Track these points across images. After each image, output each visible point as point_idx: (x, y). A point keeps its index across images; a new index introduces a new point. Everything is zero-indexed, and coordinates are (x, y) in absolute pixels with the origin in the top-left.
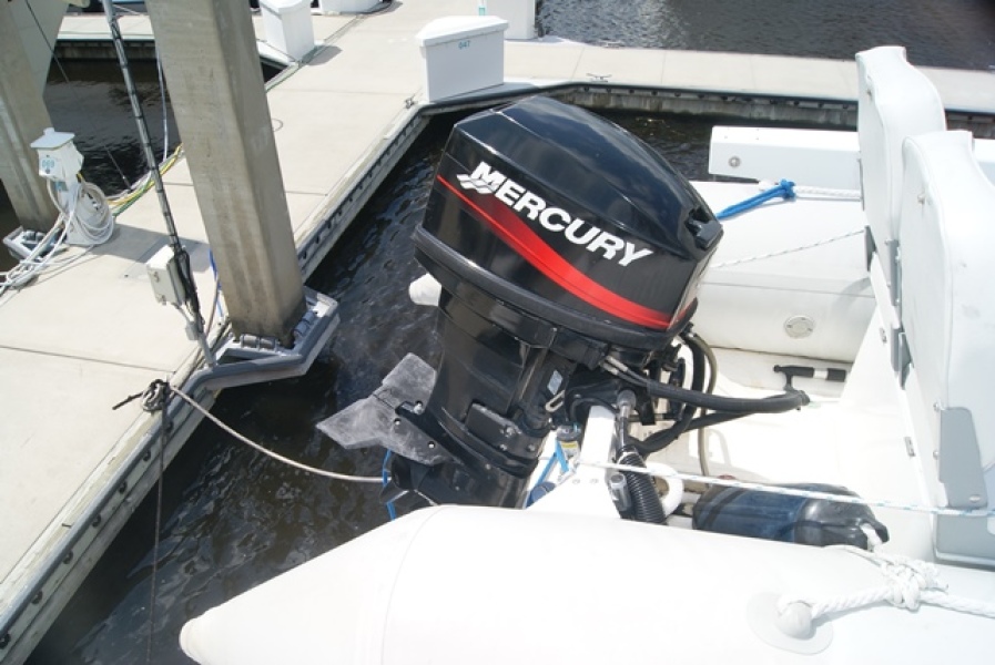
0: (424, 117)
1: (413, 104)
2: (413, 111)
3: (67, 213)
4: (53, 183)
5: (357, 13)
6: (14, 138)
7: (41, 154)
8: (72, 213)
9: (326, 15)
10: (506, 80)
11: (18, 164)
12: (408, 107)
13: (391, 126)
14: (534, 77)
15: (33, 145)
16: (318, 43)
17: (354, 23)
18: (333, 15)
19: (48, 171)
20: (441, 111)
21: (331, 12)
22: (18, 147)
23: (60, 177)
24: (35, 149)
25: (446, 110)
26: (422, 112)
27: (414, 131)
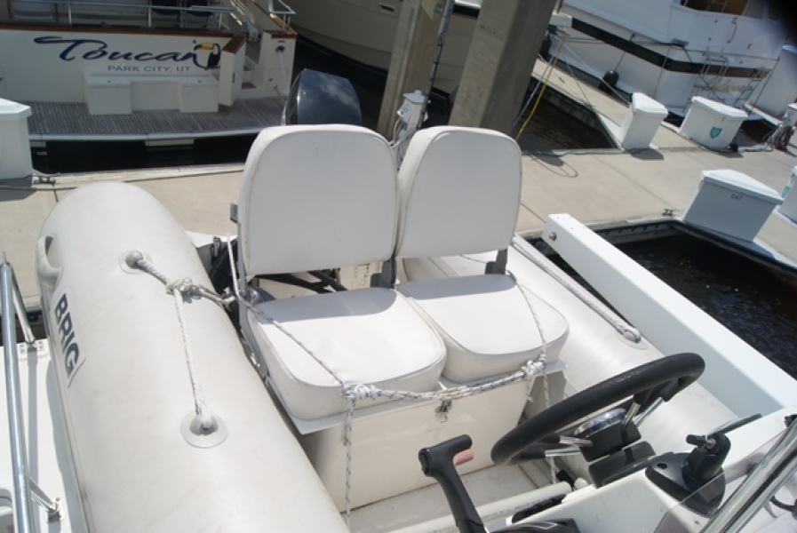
0: (672, 228)
1: (670, 215)
2: (667, 218)
3: (396, 141)
4: (401, 121)
5: (702, 145)
6: (400, 86)
7: (406, 102)
8: (398, 143)
9: (679, 135)
10: (756, 241)
11: (393, 101)
12: (664, 214)
13: (640, 217)
14: (781, 253)
15: (405, 95)
16: (652, 146)
17: (692, 150)
18: (684, 137)
19: (402, 113)
20: (687, 231)
21: (684, 134)
22: (399, 92)
23: (406, 120)
24: (405, 98)
25: (692, 233)
26: (672, 224)
27: (656, 232)
